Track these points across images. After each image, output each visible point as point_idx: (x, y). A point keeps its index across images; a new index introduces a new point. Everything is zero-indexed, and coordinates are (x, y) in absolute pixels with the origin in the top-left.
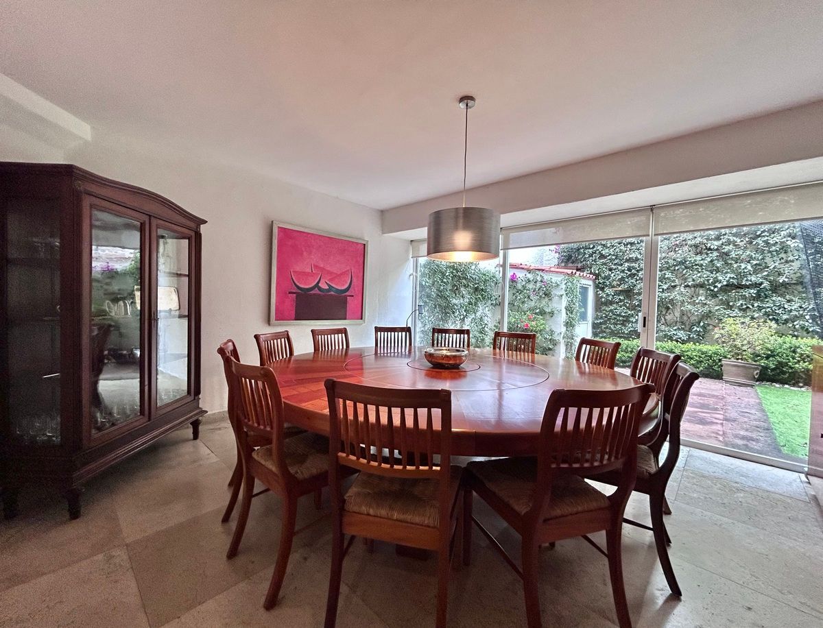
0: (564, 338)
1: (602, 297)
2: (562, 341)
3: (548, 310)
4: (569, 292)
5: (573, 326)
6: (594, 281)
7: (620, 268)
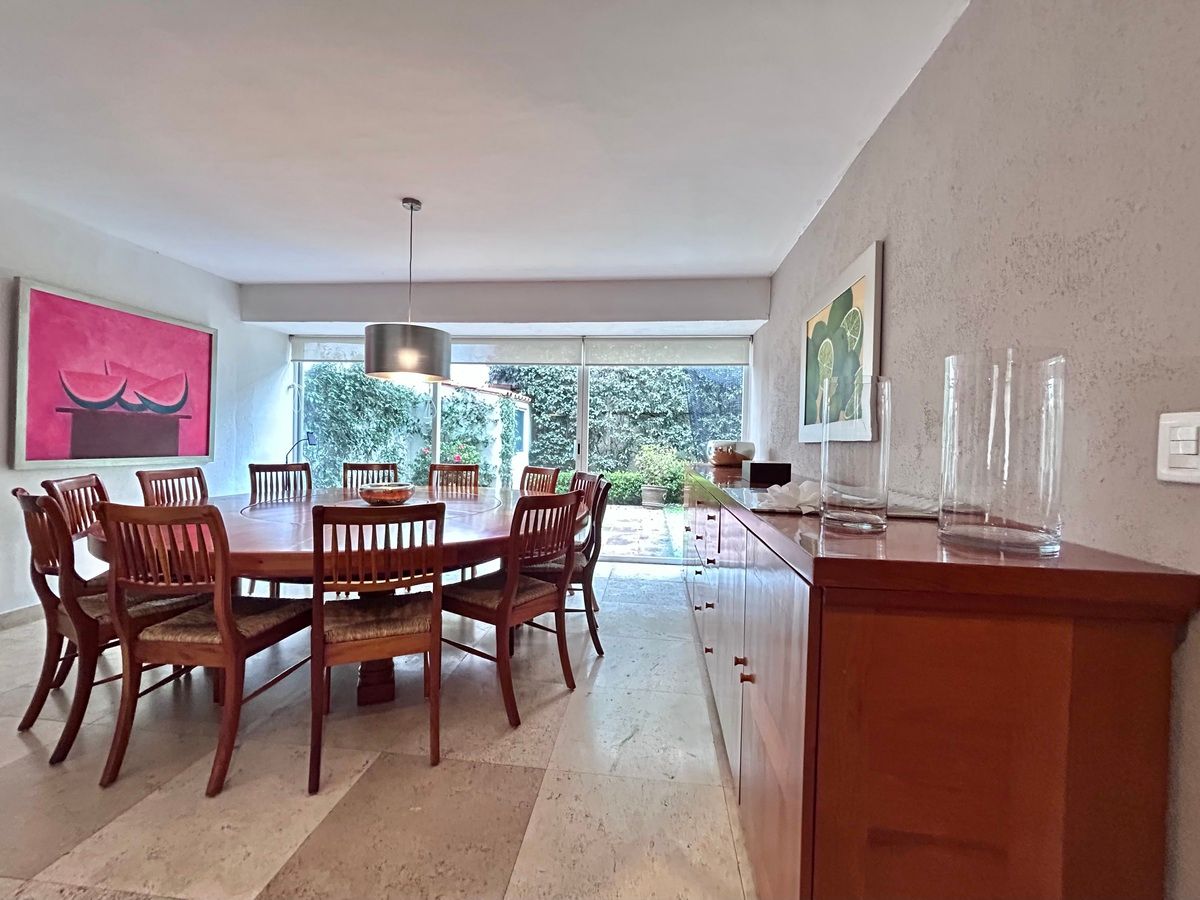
0: (500, 472)
1: (539, 423)
2: (498, 476)
3: (481, 438)
4: (505, 416)
5: (509, 457)
6: (530, 404)
7: (556, 390)
